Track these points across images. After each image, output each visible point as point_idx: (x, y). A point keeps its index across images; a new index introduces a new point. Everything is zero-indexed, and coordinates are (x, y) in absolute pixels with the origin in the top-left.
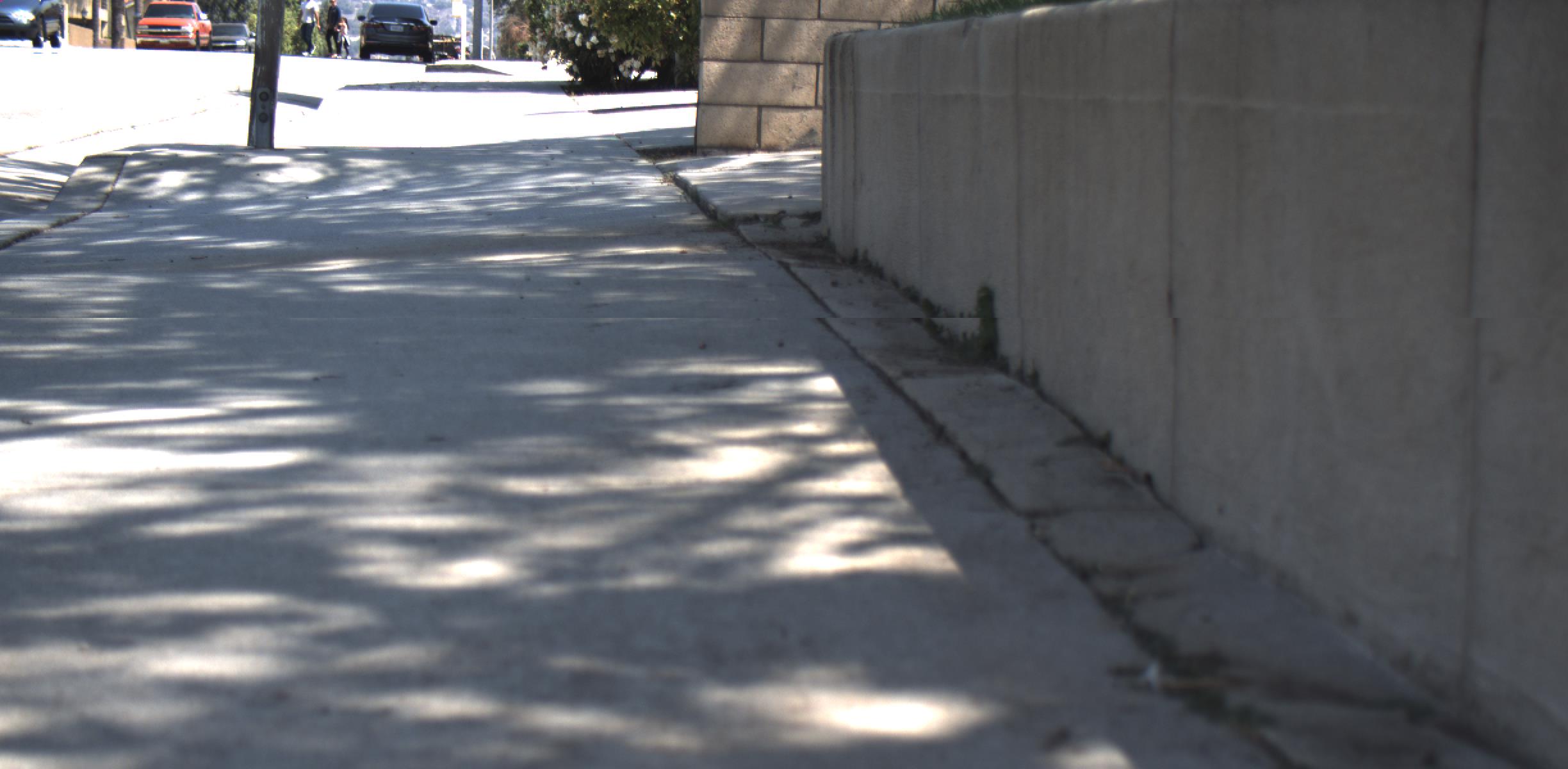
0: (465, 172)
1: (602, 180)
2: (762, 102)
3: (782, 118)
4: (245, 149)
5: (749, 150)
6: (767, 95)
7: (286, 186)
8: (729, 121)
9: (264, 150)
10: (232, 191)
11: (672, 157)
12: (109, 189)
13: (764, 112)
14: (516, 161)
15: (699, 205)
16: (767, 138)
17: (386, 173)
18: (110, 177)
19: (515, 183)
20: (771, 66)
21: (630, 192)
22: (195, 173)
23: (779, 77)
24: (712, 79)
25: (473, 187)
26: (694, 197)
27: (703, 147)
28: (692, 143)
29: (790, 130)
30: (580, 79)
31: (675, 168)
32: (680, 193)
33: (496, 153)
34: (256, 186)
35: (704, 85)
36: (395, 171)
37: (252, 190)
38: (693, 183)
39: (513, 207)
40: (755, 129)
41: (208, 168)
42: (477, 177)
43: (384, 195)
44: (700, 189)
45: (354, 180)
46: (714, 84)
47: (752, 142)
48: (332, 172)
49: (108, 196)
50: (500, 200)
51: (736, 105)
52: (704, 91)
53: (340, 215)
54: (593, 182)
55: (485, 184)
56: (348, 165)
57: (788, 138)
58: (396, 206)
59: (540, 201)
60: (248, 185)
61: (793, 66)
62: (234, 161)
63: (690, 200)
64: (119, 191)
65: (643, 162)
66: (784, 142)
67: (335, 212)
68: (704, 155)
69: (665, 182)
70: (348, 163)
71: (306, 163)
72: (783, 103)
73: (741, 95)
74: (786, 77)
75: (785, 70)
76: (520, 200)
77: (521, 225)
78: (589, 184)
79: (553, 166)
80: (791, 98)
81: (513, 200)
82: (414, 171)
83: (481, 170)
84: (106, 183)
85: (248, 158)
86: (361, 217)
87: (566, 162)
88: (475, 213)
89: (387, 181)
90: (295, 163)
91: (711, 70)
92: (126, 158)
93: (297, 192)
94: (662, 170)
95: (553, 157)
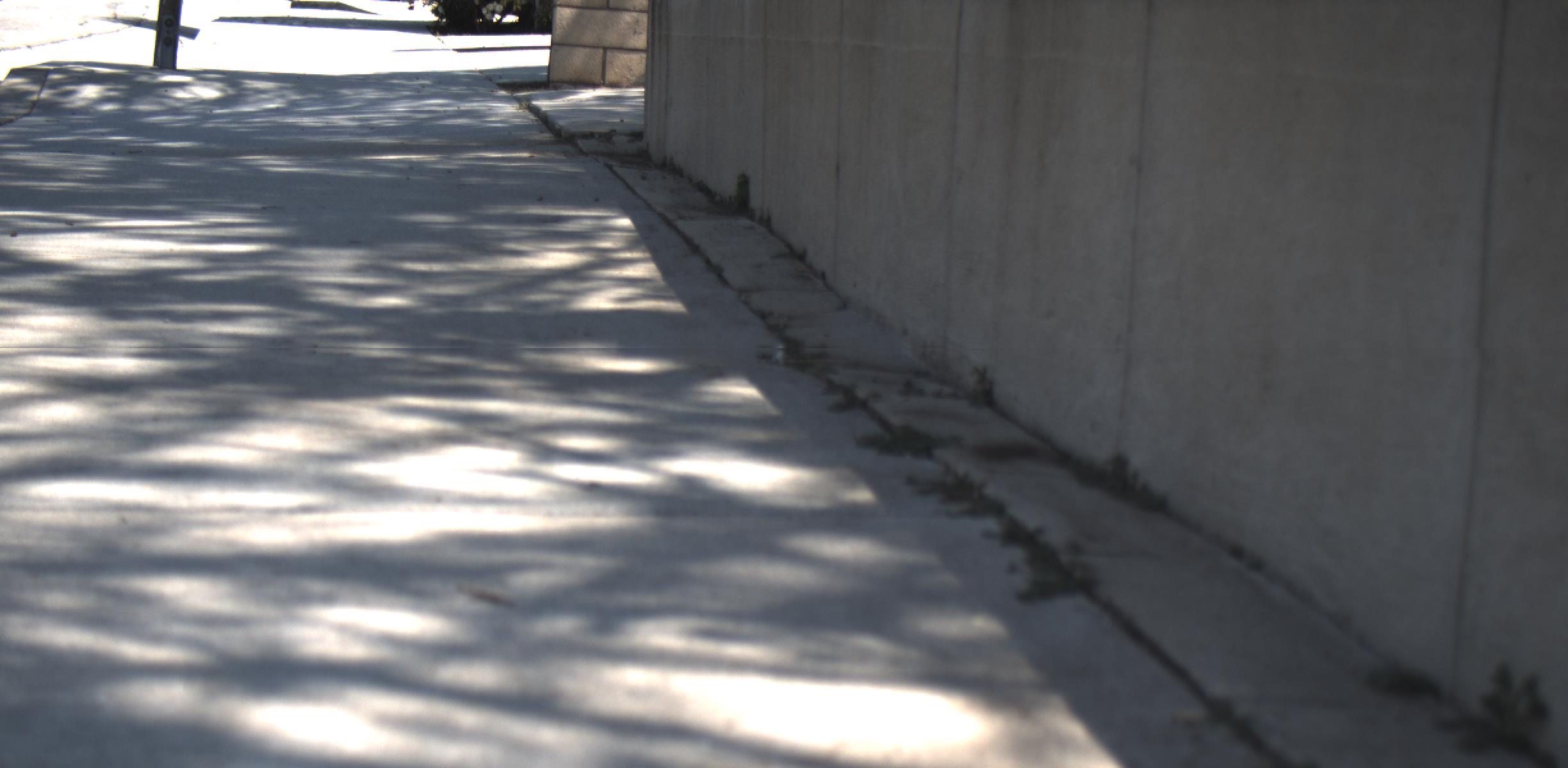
0: (347, 95)
1: (466, 106)
2: (607, 44)
3: (625, 59)
4: (151, 69)
5: (594, 85)
6: (611, 39)
7: (191, 101)
8: (578, 59)
9: (167, 70)
10: (144, 104)
11: (528, 90)
12: (35, 97)
13: (609, 53)
14: (391, 88)
15: (548, 127)
16: (611, 76)
17: (278, 93)
18: (35, 88)
19: (392, 106)
20: (615, 13)
21: (491, 115)
22: (110, 87)
23: (623, 23)
24: (564, 23)
25: (355, 108)
26: (544, 120)
27: (553, 82)
28: (545, 79)
29: (631, 70)
30: (444, 20)
31: (529, 99)
32: (532, 117)
33: (372, 81)
34: (166, 101)
35: (558, 28)
36: (285, 92)
37: (161, 104)
38: (544, 109)
39: (392, 123)
40: (601, 68)
41: (122, 83)
42: (358, 100)
43: (277, 111)
44: (548, 113)
45: (251, 99)
46: (566, 27)
47: (597, 78)
48: (231, 91)
49: (35, 104)
50: (377, 118)
51: (585, 46)
52: (557, 33)
53: (244, 125)
54: (459, 108)
55: (365, 106)
56: (244, 86)
57: (629, 76)
58: (290, 120)
59: (415, 119)
60: (158, 99)
61: (635, 14)
62: (144, 78)
63: (540, 122)
64: (44, 100)
65: (503, 93)
66: (625, 79)
67: (239, 123)
68: (556, 88)
69: (520, 109)
70: (245, 84)
71: (208, 83)
72: (625, 46)
73: (588, 38)
74: (628, 23)
75: (627, 17)
76: (397, 118)
77: (400, 136)
78: (456, 108)
79: (423, 93)
80: (632, 41)
81: (390, 118)
82: (302, 93)
83: (361, 94)
84: (31, 93)
85: (156, 77)
86: (263, 127)
87: (434, 90)
88: (360, 127)
89: (280, 100)
90: (198, 82)
91: (563, 15)
92: (48, 72)
93: (201, 106)
94: (518, 100)
95: (423, 86)
